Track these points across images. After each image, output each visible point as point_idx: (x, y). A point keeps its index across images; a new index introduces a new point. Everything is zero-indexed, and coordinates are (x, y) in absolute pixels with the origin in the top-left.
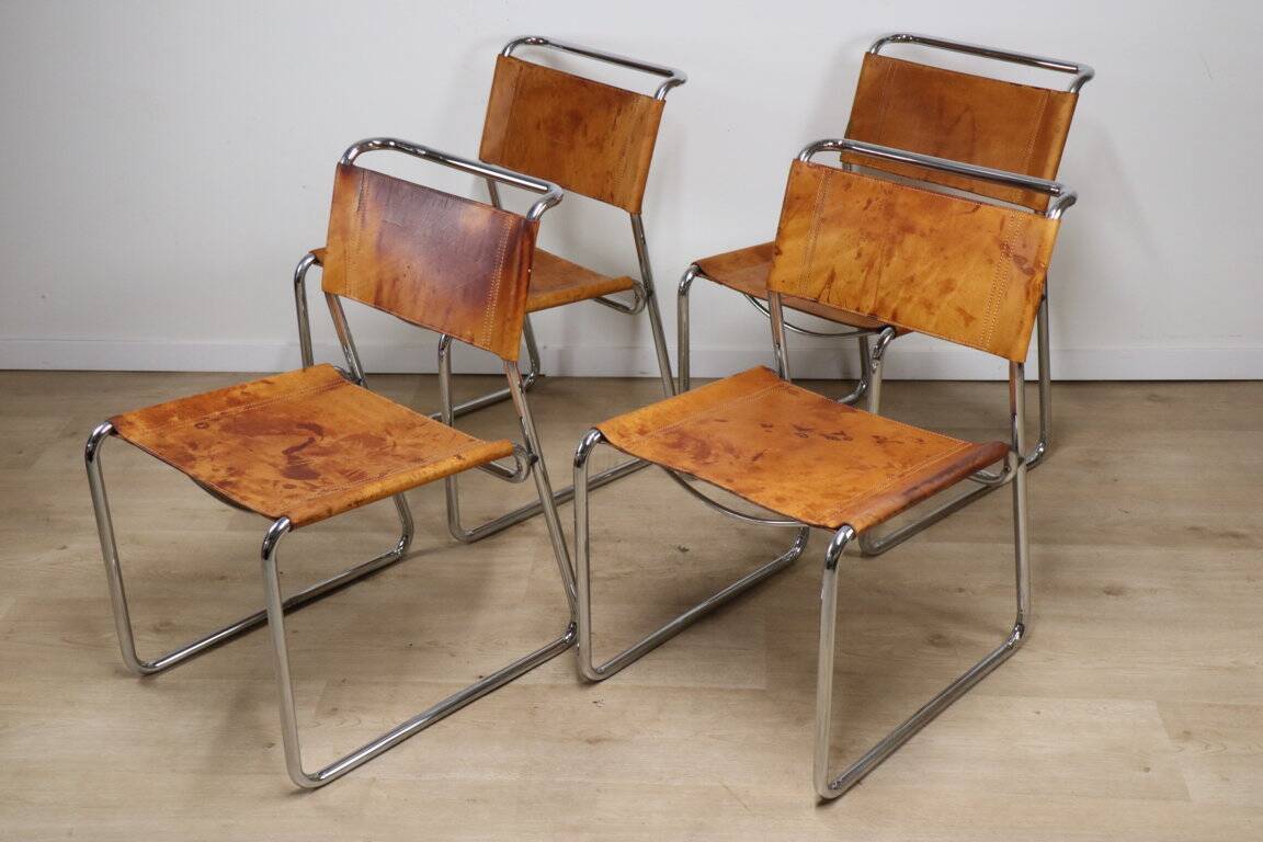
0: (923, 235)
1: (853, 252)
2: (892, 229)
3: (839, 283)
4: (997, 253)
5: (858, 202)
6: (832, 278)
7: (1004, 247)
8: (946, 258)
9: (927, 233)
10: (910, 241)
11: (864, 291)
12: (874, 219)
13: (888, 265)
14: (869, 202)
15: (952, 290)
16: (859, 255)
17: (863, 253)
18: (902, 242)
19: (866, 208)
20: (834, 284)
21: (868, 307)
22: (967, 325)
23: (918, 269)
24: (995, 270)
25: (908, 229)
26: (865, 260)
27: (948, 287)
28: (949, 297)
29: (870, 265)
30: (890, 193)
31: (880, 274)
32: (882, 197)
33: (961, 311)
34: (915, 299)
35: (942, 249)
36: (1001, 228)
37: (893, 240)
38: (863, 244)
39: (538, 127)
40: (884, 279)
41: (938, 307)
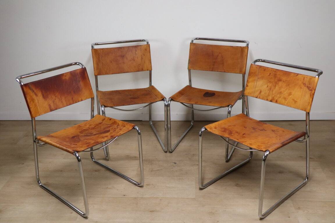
0: (284, 82)
1: (266, 86)
2: (276, 80)
3: (262, 93)
4: (303, 86)
5: (267, 74)
6: (261, 92)
7: (304, 84)
8: (289, 87)
9: (285, 81)
10: (280, 83)
11: (269, 95)
12: (272, 78)
13: (275, 89)
14: (270, 74)
15: (291, 95)
16: (268, 87)
17: (269, 86)
18: (278, 83)
19: (269, 75)
20: (261, 94)
21: (270, 99)
22: (295, 103)
23: (282, 90)
24: (302, 90)
25: (280, 80)
26: (269, 88)
27: (290, 94)
28: (290, 96)
29: (270, 89)
30: (275, 72)
31: (273, 91)
32: (274, 72)
33: (293, 100)
34: (282, 97)
35: (289, 85)
36: (304, 80)
37: (276, 83)
38: (268, 84)
39: (111, 62)
40: (274, 92)
41: (288, 99)
